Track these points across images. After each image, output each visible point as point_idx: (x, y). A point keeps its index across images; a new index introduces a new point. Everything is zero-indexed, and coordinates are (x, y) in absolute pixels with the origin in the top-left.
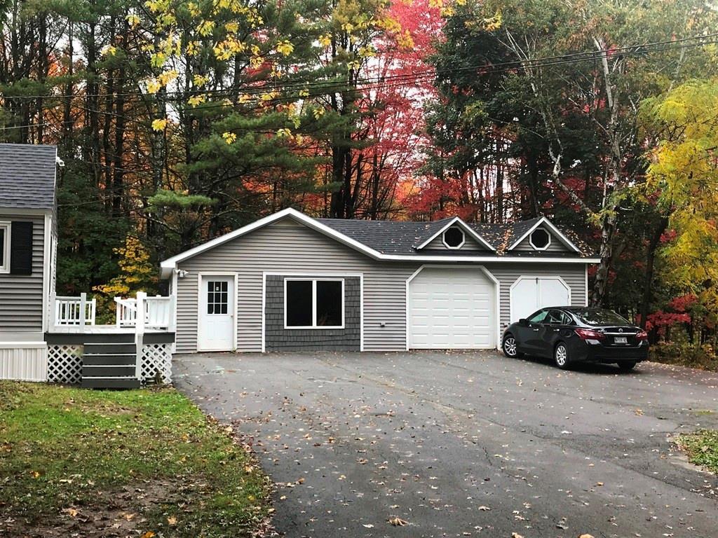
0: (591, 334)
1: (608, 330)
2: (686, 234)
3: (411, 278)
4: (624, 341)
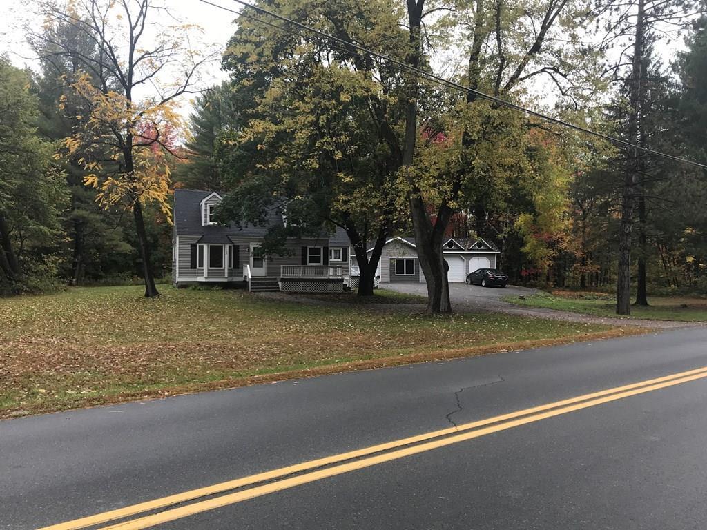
0: (492, 277)
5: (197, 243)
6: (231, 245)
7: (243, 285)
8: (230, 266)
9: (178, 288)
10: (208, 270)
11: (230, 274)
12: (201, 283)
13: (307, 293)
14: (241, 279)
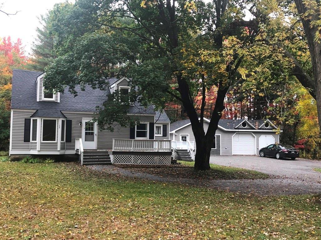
0: (286, 151)
1: (290, 150)
2: (306, 124)
3: (233, 135)
4: (294, 152)
5: (31, 117)
6: (64, 119)
7: (75, 158)
8: (62, 139)
9: (11, 161)
10: (41, 143)
11: (63, 148)
12: (34, 156)
13: (137, 167)
14: (73, 152)
